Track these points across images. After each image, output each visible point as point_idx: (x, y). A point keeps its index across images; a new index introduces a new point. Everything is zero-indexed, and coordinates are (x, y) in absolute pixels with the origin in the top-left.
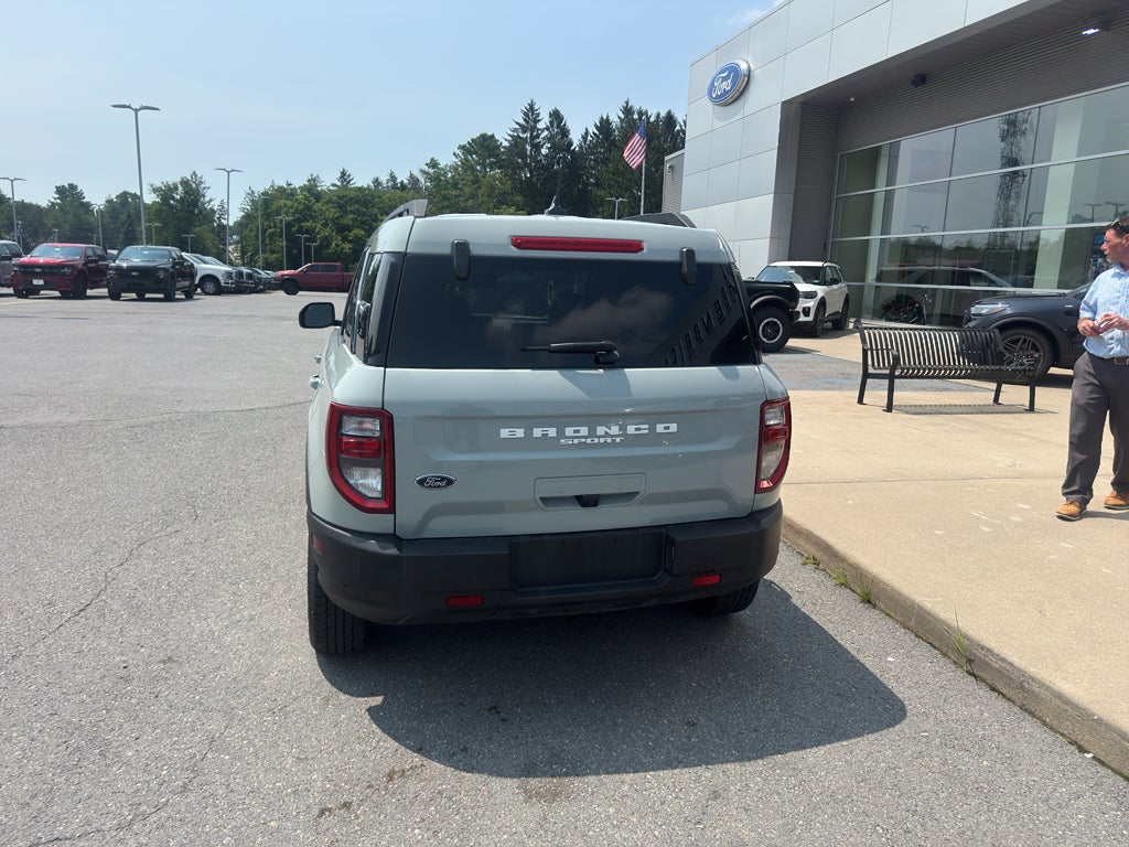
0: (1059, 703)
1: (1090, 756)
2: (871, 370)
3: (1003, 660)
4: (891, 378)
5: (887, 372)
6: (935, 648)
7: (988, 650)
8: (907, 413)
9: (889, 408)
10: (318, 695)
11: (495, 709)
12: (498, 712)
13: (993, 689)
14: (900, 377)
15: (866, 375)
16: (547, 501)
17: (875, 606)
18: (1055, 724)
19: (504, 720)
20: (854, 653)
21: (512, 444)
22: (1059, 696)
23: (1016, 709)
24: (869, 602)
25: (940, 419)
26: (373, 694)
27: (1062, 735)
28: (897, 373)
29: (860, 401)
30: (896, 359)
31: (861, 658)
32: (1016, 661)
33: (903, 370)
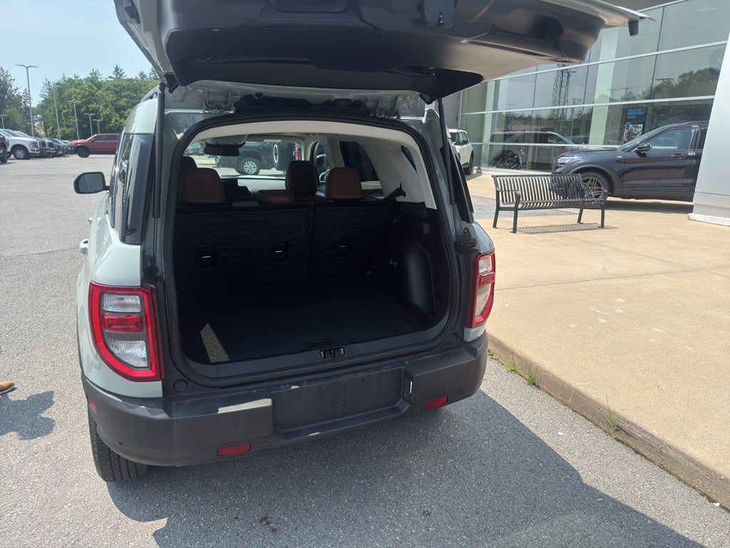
0: (691, 464)
1: (717, 505)
2: (501, 205)
3: (645, 432)
4: (516, 210)
5: (513, 206)
6: (588, 420)
7: (632, 424)
8: (526, 233)
9: (515, 230)
10: (108, 523)
11: (265, 520)
12: (268, 523)
13: (637, 452)
14: (521, 209)
15: (498, 209)
17: (538, 387)
18: (687, 479)
19: (274, 530)
20: (533, 430)
22: (692, 460)
23: (657, 468)
24: (534, 384)
25: (547, 236)
26: (158, 517)
27: (694, 488)
28: (520, 206)
29: (495, 226)
30: (518, 197)
31: (539, 434)
32: (655, 433)
33: (523, 204)
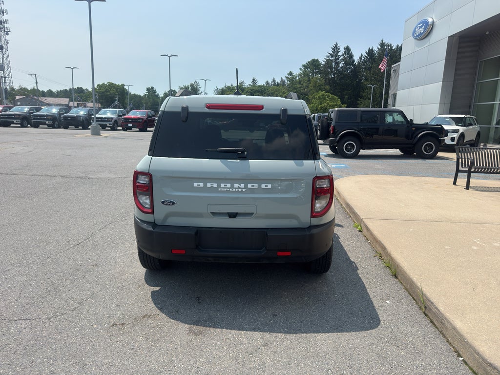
0: (454, 331)
1: (461, 359)
2: (460, 168)
3: (437, 308)
4: (469, 173)
5: (467, 169)
6: (415, 300)
7: (432, 303)
8: (478, 190)
9: (468, 187)
10: (138, 284)
11: (199, 298)
12: (199, 299)
13: (432, 322)
14: (474, 172)
15: (458, 171)
16: (214, 214)
17: (397, 278)
18: (452, 341)
19: (199, 303)
20: (371, 296)
21: (198, 189)
22: (454, 328)
23: (437, 332)
24: (395, 276)
26: (157, 286)
27: (454, 347)
28: (473, 170)
29: (455, 183)
30: (473, 163)
31: (373, 300)
32: (442, 309)
33: (475, 169)
